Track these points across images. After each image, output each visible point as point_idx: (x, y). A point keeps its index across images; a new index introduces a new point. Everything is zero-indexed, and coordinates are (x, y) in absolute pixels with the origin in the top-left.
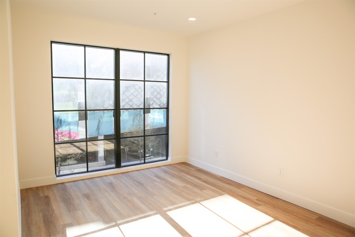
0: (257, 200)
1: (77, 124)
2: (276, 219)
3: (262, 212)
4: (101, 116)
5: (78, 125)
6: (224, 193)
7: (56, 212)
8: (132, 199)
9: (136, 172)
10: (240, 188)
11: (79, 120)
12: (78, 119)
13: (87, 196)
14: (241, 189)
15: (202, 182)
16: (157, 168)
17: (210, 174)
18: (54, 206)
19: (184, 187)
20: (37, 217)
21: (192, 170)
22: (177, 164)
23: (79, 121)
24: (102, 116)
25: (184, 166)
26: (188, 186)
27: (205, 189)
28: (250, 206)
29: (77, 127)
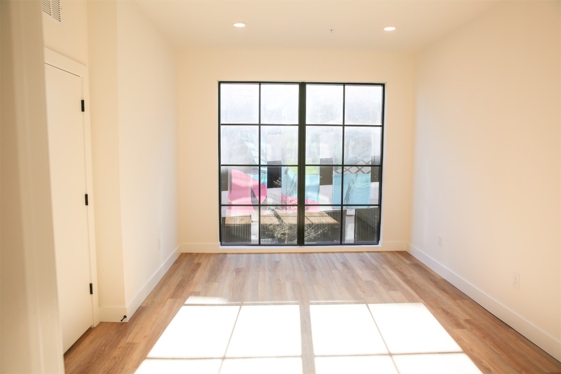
0: (467, 321)
1: (317, 189)
2: (466, 351)
3: (453, 337)
4: (352, 180)
5: (319, 191)
6: (421, 300)
7: (195, 279)
8: (284, 283)
9: (321, 255)
10: (454, 299)
11: (321, 184)
12: (318, 182)
13: (238, 271)
14: (458, 301)
15: (403, 280)
16: (356, 253)
17: (428, 272)
18: (198, 274)
19: (367, 282)
20: (176, 280)
21: (405, 263)
22: (392, 252)
23: (321, 186)
24: (354, 179)
25: (398, 257)
26: (376, 282)
27: (395, 290)
28: (444, 326)
29: (317, 194)
